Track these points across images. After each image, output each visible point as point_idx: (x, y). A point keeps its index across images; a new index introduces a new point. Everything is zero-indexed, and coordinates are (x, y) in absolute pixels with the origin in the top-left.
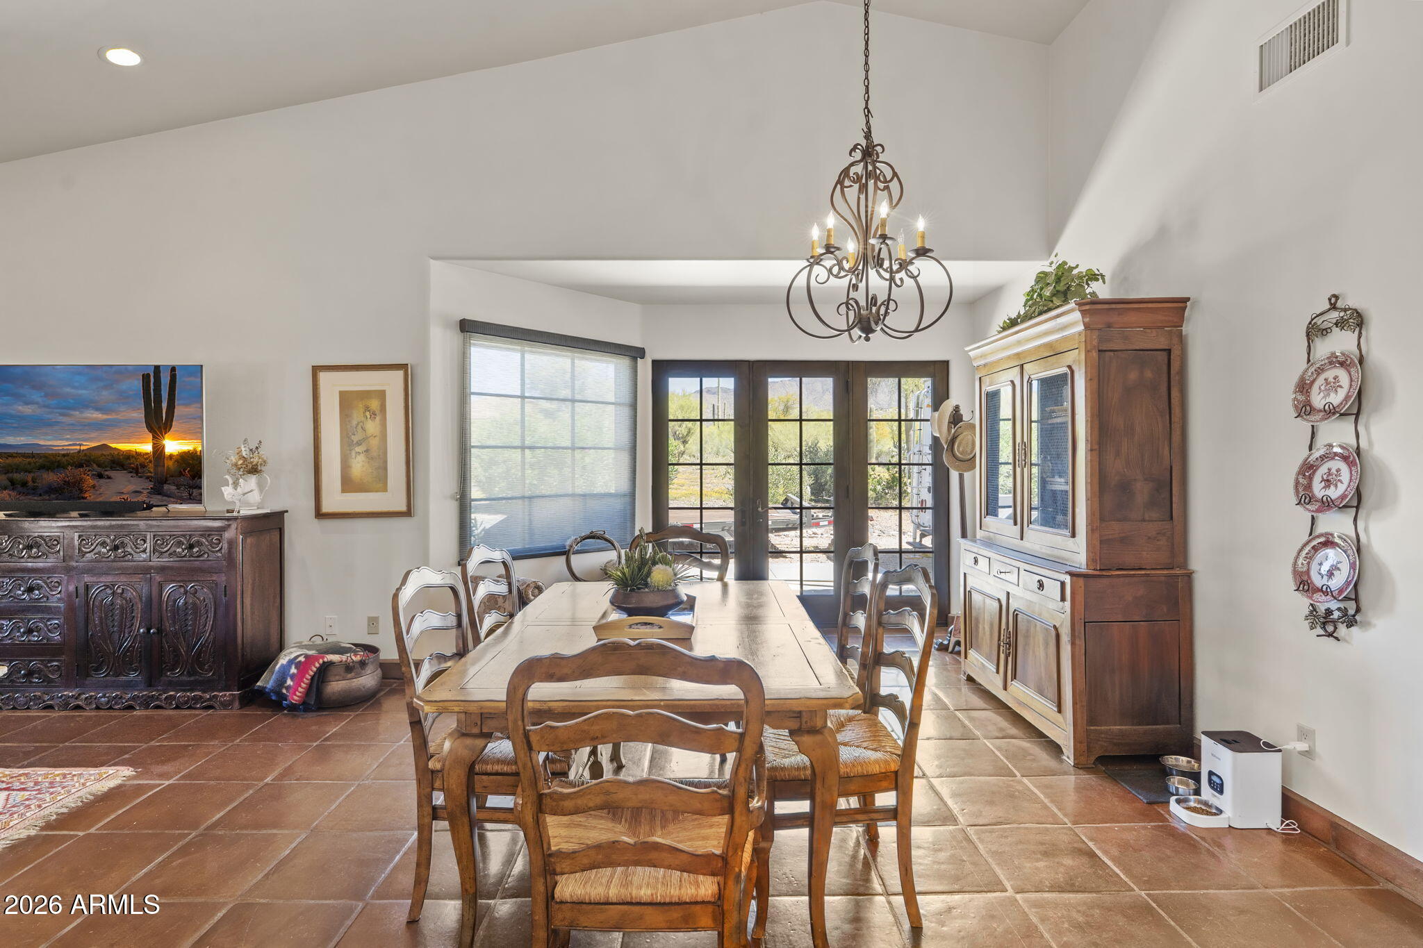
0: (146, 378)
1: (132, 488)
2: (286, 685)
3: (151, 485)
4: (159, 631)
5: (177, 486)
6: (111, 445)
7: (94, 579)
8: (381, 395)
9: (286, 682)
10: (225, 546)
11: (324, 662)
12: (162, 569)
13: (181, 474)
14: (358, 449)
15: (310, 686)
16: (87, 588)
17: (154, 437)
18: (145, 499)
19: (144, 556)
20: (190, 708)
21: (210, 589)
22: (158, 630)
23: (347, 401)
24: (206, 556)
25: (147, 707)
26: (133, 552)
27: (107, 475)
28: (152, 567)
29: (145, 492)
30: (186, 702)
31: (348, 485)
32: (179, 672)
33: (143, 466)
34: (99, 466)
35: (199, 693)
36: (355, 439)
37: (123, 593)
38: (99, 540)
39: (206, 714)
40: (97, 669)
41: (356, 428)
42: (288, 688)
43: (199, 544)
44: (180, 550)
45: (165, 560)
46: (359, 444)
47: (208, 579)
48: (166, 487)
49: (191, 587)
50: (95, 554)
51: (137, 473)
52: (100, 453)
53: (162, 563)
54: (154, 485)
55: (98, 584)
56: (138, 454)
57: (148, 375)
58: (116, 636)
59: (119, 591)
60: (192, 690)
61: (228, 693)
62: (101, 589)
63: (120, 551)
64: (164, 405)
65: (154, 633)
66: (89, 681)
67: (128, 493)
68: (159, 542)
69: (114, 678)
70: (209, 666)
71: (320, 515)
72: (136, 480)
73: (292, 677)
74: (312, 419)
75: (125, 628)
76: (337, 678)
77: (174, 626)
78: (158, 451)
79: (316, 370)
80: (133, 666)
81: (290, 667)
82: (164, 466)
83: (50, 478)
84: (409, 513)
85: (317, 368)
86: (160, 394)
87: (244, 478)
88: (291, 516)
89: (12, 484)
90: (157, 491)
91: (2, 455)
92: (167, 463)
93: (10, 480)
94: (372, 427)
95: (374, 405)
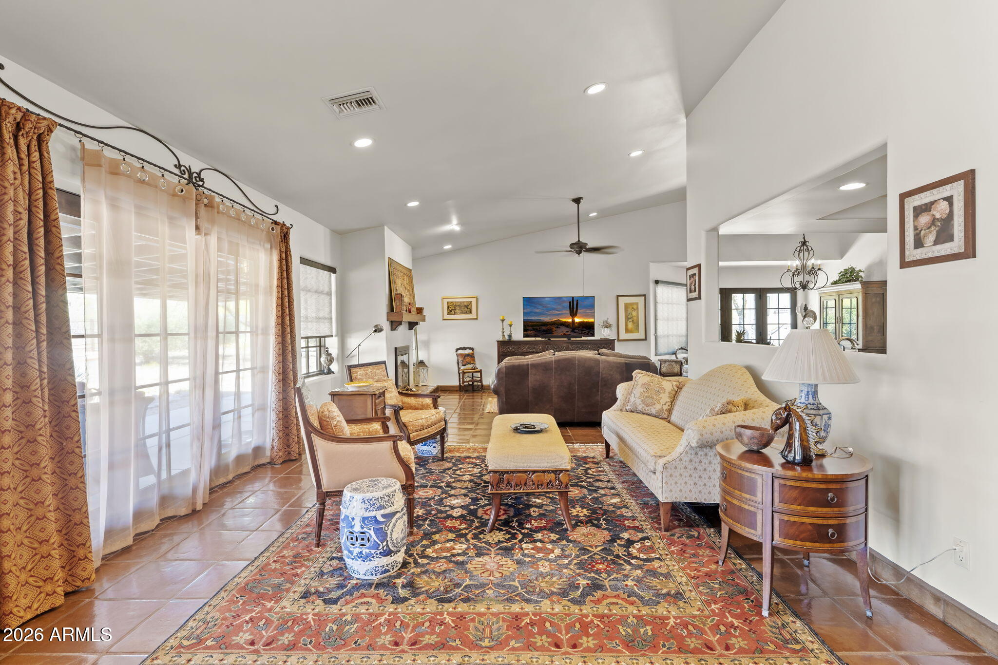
0: (570, 303)
1: (566, 329)
5: (578, 329)
6: (560, 320)
8: (637, 304)
17: (572, 317)
18: (570, 333)
23: (627, 306)
27: (559, 327)
29: (570, 330)
33: (569, 325)
34: (557, 325)
36: (629, 317)
48: (575, 329)
51: (567, 326)
52: (557, 321)
54: (572, 329)
56: (568, 322)
57: (571, 300)
64: (575, 309)
67: (565, 332)
71: (620, 340)
74: (617, 311)
78: (573, 321)
83: (544, 328)
84: (645, 339)
85: (618, 296)
86: (574, 305)
87: (606, 329)
88: (614, 340)
89: (534, 330)
90: (573, 331)
91: (530, 322)
92: (576, 324)
93: (533, 328)
94: (634, 314)
95: (635, 307)
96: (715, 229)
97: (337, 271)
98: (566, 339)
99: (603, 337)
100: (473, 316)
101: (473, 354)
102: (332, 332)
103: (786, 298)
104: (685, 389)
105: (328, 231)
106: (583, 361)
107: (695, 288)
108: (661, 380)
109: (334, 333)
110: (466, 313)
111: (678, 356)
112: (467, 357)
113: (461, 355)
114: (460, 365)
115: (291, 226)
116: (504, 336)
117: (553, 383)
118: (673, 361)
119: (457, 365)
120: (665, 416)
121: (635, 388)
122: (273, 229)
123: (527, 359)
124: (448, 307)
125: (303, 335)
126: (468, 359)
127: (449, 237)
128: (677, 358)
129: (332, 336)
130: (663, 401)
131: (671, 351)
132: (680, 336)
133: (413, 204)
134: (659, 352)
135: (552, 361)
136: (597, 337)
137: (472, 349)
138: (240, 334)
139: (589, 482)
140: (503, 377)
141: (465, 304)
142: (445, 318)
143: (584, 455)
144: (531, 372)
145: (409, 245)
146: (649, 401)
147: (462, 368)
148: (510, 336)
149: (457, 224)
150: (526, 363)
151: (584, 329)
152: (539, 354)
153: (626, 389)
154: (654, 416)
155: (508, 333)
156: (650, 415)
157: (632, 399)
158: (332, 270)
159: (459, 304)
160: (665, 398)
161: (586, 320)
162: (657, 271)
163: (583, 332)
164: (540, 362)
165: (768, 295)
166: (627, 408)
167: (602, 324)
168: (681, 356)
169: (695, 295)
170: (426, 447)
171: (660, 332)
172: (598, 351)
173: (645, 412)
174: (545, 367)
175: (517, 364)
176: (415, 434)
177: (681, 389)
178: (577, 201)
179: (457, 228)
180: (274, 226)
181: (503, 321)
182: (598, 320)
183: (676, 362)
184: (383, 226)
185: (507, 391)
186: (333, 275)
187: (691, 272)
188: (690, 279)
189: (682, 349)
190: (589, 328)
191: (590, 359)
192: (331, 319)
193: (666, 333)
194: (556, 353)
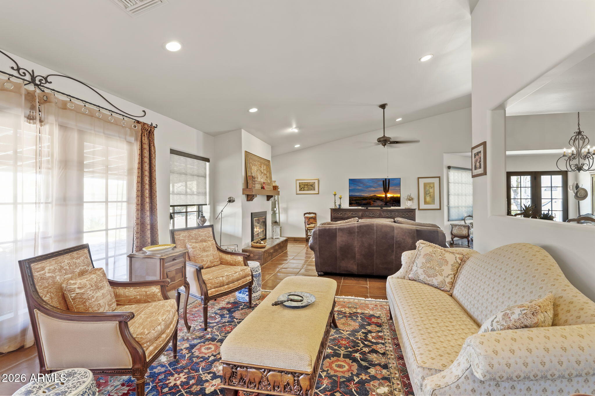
0: (383, 181)
1: (381, 204)
6: (376, 195)
8: (433, 183)
13: (390, 201)
17: (385, 193)
23: (425, 185)
27: (376, 201)
29: (383, 205)
31: (426, 203)
33: (383, 199)
34: (374, 199)
36: (427, 193)
41: (427, 190)
43: (407, 214)
46: (428, 194)
48: (389, 203)
52: (374, 197)
54: (385, 203)
56: (382, 197)
64: (387, 187)
71: (420, 209)
72: (381, 202)
78: (386, 196)
83: (364, 202)
84: (440, 209)
85: (419, 178)
86: (386, 184)
87: (409, 201)
88: (415, 209)
91: (354, 197)
92: (388, 199)
93: (356, 202)
94: (431, 190)
95: (432, 185)
96: (502, 107)
97: (210, 160)
98: (380, 208)
99: (407, 207)
100: (316, 192)
101: (316, 217)
102: (206, 202)
103: (558, 180)
104: (468, 263)
105: (201, 133)
106: (381, 227)
107: (480, 164)
108: (444, 252)
109: (208, 203)
110: (311, 190)
111: (466, 221)
112: (311, 219)
113: (307, 217)
114: (306, 224)
115: (156, 126)
116: (335, 205)
117: (356, 244)
118: (462, 226)
119: (304, 224)
120: (448, 289)
121: (418, 258)
122: (135, 127)
123: (337, 224)
124: (300, 186)
125: (171, 204)
126: (311, 221)
127: (292, 138)
128: (465, 223)
129: (206, 205)
130: (445, 273)
131: (460, 218)
132: (468, 207)
133: (253, 110)
134: (451, 218)
135: (355, 226)
136: (402, 207)
137: (315, 214)
138: (109, 203)
139: (364, 353)
140: (317, 238)
141: (311, 184)
142: (298, 193)
143: (371, 313)
144: (339, 234)
145: (268, 144)
146: (431, 272)
147: (308, 226)
148: (340, 205)
149: (295, 128)
150: (334, 227)
152: (347, 221)
153: (409, 258)
154: (436, 288)
155: (339, 203)
156: (432, 286)
157: (415, 268)
158: (207, 160)
159: (307, 184)
160: (448, 270)
161: (395, 195)
162: (448, 160)
164: (345, 227)
165: (542, 177)
166: (410, 276)
167: (406, 198)
168: (468, 222)
169: (480, 171)
170: (241, 294)
171: (452, 204)
172: (394, 219)
173: (426, 282)
174: (350, 231)
175: (328, 228)
176: (213, 290)
177: (465, 262)
178: (383, 106)
179: (296, 131)
180: (136, 124)
181: (335, 195)
182: (403, 195)
183: (464, 226)
184: (240, 129)
185: (321, 248)
186: (207, 164)
187: (475, 151)
188: (475, 157)
189: (469, 216)
190: (396, 201)
191: (386, 226)
192: (206, 193)
193: (456, 205)
194: (360, 220)
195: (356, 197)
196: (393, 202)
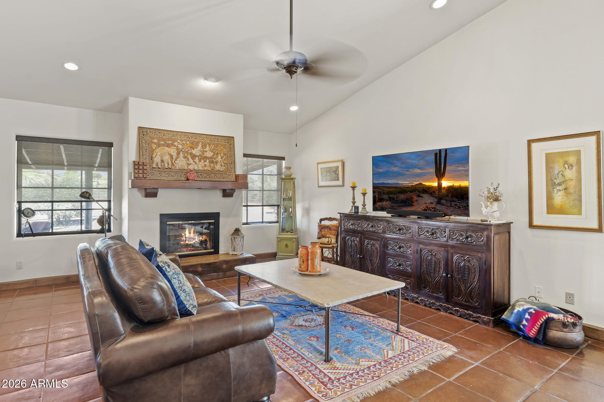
0: (436, 154)
1: (430, 201)
2: (522, 323)
3: (436, 200)
4: (452, 277)
5: (446, 200)
6: (423, 183)
7: (424, 247)
9: (522, 321)
10: (485, 239)
11: (548, 317)
12: (453, 247)
13: (448, 196)
14: (559, 188)
15: (540, 329)
16: (421, 251)
17: (438, 180)
18: (434, 206)
19: (445, 239)
20: (466, 318)
21: (477, 260)
22: (451, 275)
24: (475, 243)
25: (446, 312)
26: (440, 237)
27: (421, 196)
28: (448, 245)
29: (434, 203)
30: (465, 315)
31: (551, 209)
32: (461, 299)
33: (434, 192)
34: (419, 192)
35: (471, 313)
36: (557, 181)
37: (435, 255)
38: (426, 229)
39: (475, 325)
40: (425, 288)
41: (557, 175)
42: (524, 325)
43: (471, 236)
44: (461, 238)
45: (454, 242)
46: (559, 184)
47: (476, 255)
48: (442, 201)
49: (468, 258)
50: (424, 236)
51: (432, 195)
52: (419, 186)
53: (453, 244)
54: (438, 200)
55: (426, 249)
56: (433, 187)
57: (437, 153)
58: (432, 275)
59: (434, 254)
60: (467, 310)
61: (486, 317)
62: (426, 252)
63: (434, 235)
64: (442, 166)
65: (449, 277)
66: (422, 292)
67: (428, 203)
68: (452, 233)
69: (431, 294)
70: (476, 300)
71: (531, 225)
72: (431, 198)
73: (527, 320)
74: (528, 171)
75: (436, 272)
76: (557, 329)
77: (459, 275)
78: (440, 185)
79: (530, 142)
80: (440, 290)
81: (525, 314)
82: (441, 192)
83: (402, 197)
86: (441, 161)
89: (390, 199)
90: (439, 203)
91: (386, 187)
92: (443, 191)
93: (389, 197)
94: (570, 174)
97: (114, 144)
110: (335, 180)
124: (322, 174)
141: (334, 169)
142: (319, 185)
151: (454, 199)
158: (109, 145)
159: (329, 169)
161: (457, 184)
163: (453, 203)
181: (354, 188)
184: (128, 98)
190: (461, 198)
195: (390, 188)
196: (452, 197)
